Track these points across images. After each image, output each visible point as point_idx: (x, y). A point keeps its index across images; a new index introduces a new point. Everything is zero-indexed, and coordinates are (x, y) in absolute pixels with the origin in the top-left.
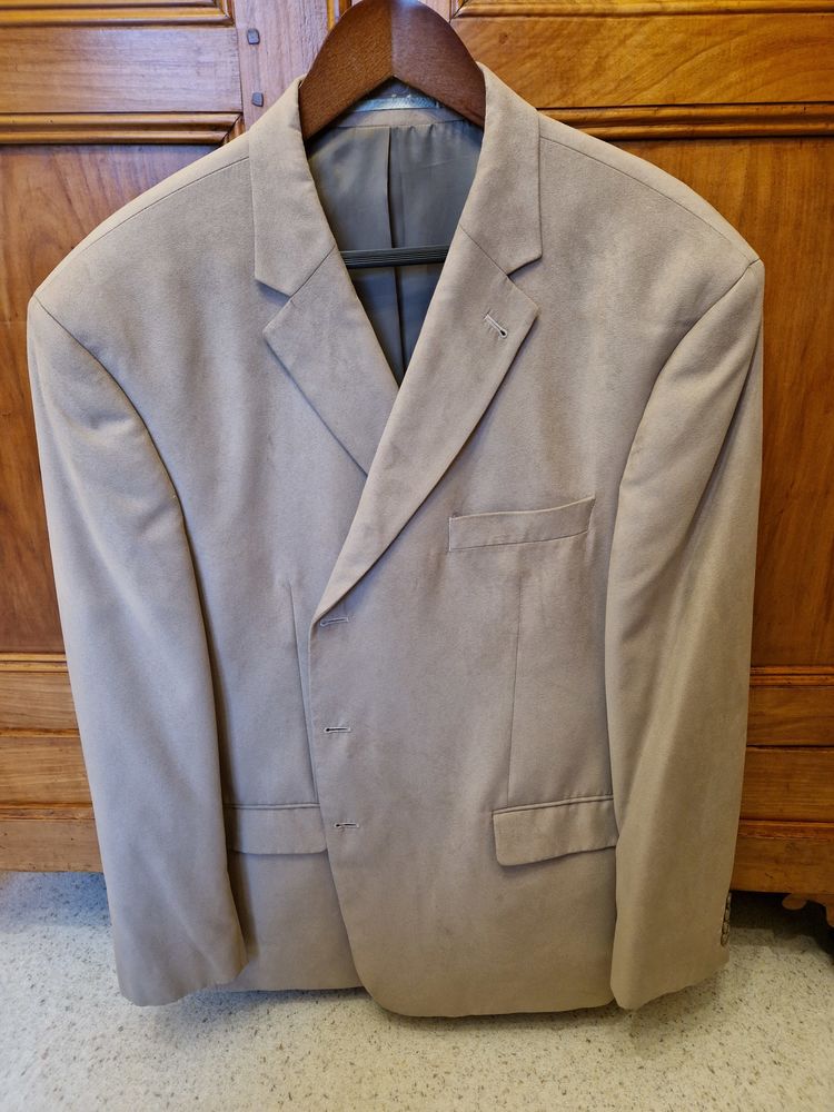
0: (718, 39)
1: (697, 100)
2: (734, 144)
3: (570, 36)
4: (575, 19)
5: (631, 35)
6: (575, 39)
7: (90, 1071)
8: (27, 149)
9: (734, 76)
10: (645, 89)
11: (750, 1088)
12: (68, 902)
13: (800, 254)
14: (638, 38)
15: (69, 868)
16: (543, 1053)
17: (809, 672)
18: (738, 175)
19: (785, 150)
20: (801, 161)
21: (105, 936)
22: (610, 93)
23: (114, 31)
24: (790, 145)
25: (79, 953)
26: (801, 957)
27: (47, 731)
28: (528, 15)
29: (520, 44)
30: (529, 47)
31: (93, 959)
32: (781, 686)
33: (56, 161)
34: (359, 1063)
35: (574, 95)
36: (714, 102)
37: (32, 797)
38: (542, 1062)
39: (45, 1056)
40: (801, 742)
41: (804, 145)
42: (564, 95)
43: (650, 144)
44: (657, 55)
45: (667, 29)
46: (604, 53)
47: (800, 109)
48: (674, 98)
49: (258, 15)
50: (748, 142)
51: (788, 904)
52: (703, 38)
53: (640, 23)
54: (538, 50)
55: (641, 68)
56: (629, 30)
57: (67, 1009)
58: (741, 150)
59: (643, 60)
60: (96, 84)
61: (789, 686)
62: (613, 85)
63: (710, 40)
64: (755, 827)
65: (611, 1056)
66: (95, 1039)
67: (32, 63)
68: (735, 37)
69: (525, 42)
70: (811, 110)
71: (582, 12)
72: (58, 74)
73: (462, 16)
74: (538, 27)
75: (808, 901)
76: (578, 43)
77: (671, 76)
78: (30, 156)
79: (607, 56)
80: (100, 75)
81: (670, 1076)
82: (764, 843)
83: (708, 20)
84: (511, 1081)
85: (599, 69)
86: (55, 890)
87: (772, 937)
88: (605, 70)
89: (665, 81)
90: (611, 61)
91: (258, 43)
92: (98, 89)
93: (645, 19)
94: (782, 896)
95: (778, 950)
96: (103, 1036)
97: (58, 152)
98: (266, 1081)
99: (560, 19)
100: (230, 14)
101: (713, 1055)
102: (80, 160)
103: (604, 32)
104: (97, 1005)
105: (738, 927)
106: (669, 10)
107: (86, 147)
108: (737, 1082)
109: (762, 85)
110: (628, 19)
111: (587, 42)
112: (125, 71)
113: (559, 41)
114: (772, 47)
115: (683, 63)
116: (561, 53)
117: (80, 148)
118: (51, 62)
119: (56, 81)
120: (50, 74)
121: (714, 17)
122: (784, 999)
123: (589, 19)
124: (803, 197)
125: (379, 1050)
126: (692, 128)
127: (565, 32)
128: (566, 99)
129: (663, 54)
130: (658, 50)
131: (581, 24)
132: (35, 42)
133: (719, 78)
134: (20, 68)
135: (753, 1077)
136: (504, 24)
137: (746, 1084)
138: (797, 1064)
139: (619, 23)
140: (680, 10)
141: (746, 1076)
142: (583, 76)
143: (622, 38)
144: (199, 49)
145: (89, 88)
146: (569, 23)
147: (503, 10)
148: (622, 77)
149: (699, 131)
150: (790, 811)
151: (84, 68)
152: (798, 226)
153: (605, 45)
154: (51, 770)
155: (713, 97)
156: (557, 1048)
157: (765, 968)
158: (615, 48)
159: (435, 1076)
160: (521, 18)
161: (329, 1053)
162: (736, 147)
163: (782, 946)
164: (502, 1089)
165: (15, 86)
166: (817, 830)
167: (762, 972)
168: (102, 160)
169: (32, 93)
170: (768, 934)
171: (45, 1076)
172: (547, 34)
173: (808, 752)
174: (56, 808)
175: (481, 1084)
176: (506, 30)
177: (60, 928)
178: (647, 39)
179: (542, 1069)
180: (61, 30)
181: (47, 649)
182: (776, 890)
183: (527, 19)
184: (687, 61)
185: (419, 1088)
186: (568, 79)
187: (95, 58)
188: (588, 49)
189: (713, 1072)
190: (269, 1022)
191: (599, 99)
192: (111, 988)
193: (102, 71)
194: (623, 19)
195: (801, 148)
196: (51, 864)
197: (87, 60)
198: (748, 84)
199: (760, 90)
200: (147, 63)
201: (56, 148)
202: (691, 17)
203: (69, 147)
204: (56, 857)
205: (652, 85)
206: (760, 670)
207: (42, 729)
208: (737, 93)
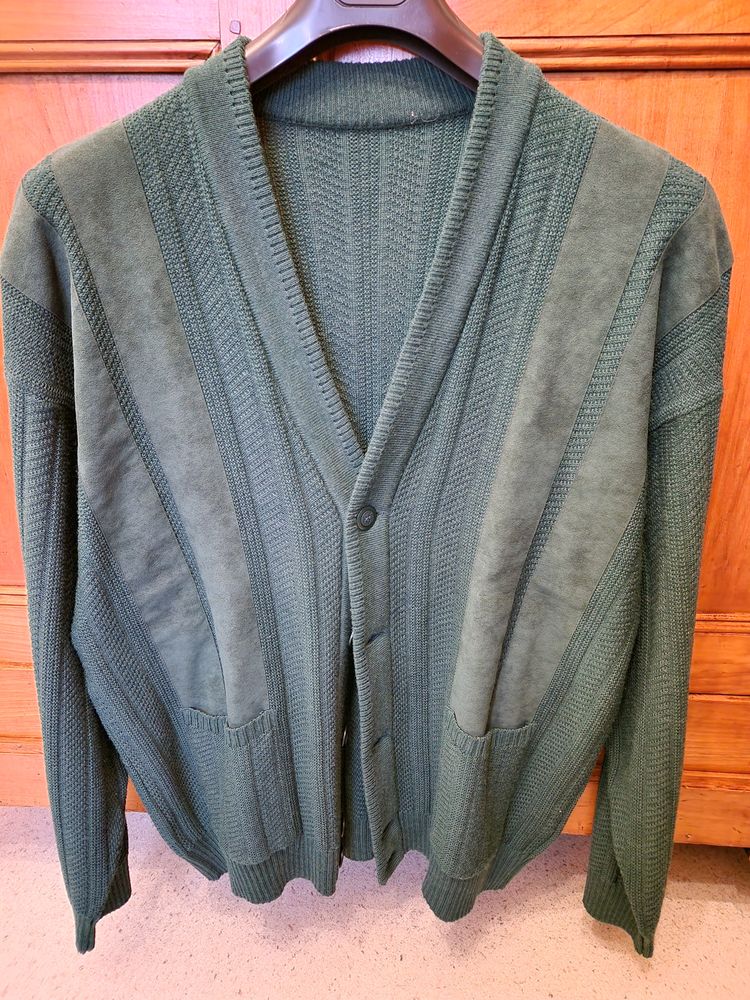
1: (673, 30)
2: (711, 76)
8: (8, 77)
9: (711, 6)
10: (621, 19)
18: (714, 108)
27: (17, 664)
33: (36, 90)
35: (550, 24)
36: (690, 32)
37: (2, 731)
42: (540, 24)
43: (626, 75)
48: (651, 28)
50: (725, 74)
57: (29, 945)
58: (717, 83)
60: (78, 12)
62: (588, 15)
64: (724, 780)
66: (54, 977)
82: (734, 796)
86: (26, 826)
87: (735, 892)
89: (642, 11)
95: (742, 906)
96: (63, 975)
97: (38, 81)
102: (60, 89)
104: (59, 943)
105: (702, 882)
107: (66, 76)
109: (741, 15)
117: (61, 77)
126: (668, 59)
128: (541, 28)
133: (697, 7)
142: (558, 6)
145: (70, 16)
148: (598, 6)
149: (673, 63)
154: (21, 703)
155: (689, 28)
162: (712, 79)
163: (745, 902)
167: (726, 929)
168: (82, 89)
169: (14, 21)
170: (731, 889)
174: (23, 742)
177: (29, 863)
182: (743, 846)
186: (544, 8)
190: (229, 966)
191: (576, 28)
196: (20, 798)
198: (726, 13)
199: (738, 20)
201: (36, 78)
203: (50, 77)
204: (23, 791)
205: (628, 15)
206: (729, 616)
207: (10, 663)
208: (715, 23)
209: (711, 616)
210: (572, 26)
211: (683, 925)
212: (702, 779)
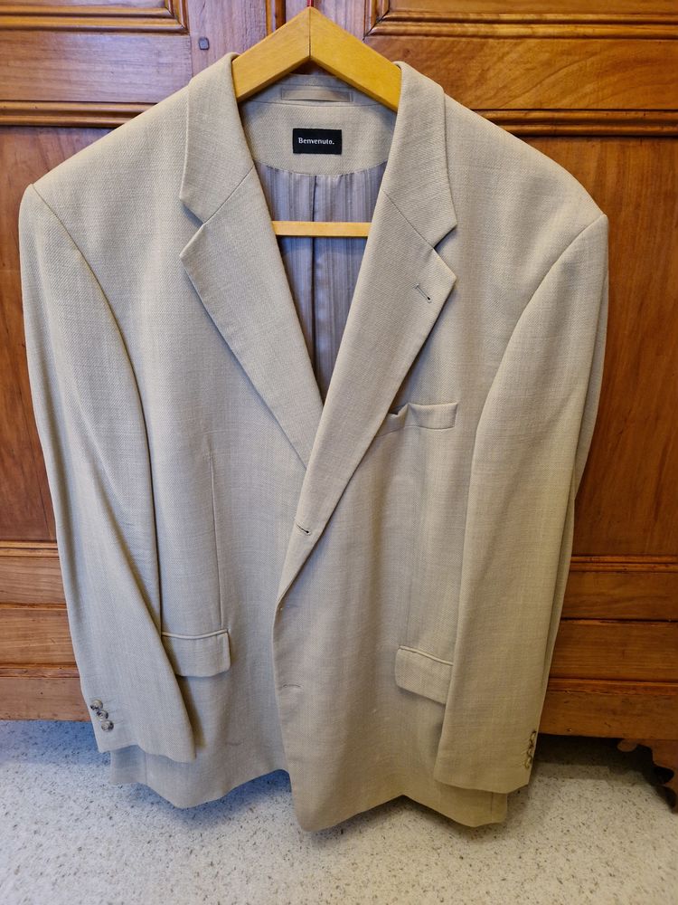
0: (577, 58)
1: (559, 106)
2: (588, 141)
3: (460, 52)
4: (464, 39)
5: (508, 53)
6: (463, 55)
7: (54, 884)
8: (15, 129)
9: (589, 88)
10: (519, 96)
11: (591, 896)
12: (36, 743)
13: (638, 228)
14: (514, 56)
15: (39, 716)
16: (425, 868)
17: (641, 561)
18: (591, 165)
19: (628, 147)
20: (640, 155)
21: (67, 772)
22: (490, 98)
23: (89, 35)
24: (632, 143)
25: (45, 786)
26: (631, 789)
27: (22, 605)
28: (426, 35)
29: (419, 58)
30: (426, 60)
31: (57, 791)
32: (618, 572)
33: (39, 140)
34: (276, 877)
36: (572, 108)
37: (9, 658)
38: (424, 875)
39: (17, 872)
40: (634, 616)
41: (643, 144)
44: (528, 69)
45: (536, 49)
46: (486, 67)
47: (640, 115)
48: (541, 104)
49: (208, 27)
50: (599, 139)
51: (622, 747)
52: (565, 57)
53: (516, 44)
54: (433, 63)
55: (515, 79)
56: (506, 49)
57: (35, 832)
58: (593, 146)
59: (518, 72)
60: (74, 78)
61: (625, 572)
62: (492, 93)
63: (570, 58)
64: (596, 685)
65: (480, 871)
66: (58, 857)
67: (21, 59)
68: (590, 57)
69: (424, 56)
70: (649, 116)
71: (469, 34)
72: (42, 69)
73: (374, 34)
74: (435, 45)
75: (639, 745)
76: (465, 58)
77: (539, 86)
78: (17, 135)
79: (488, 69)
80: (77, 70)
81: (527, 887)
82: (605, 698)
83: (569, 43)
84: (399, 891)
85: (482, 79)
86: (26, 734)
87: (608, 772)
88: (486, 80)
89: (534, 91)
90: (491, 73)
91: (207, 49)
92: (76, 83)
93: (519, 41)
94: (616, 741)
95: (614, 783)
96: (65, 855)
97: (41, 133)
98: (200, 892)
99: (451, 39)
100: (186, 24)
101: (561, 869)
102: (59, 139)
103: (487, 50)
104: (60, 829)
105: (582, 764)
106: (537, 35)
107: (64, 129)
108: (581, 891)
109: (612, 95)
110: (506, 40)
111: (473, 58)
112: (98, 69)
113: (451, 55)
114: (619, 66)
115: (549, 76)
116: (452, 66)
117: (59, 129)
118: (36, 59)
119: (41, 75)
120: (35, 69)
121: (574, 41)
122: (618, 823)
123: (475, 40)
124: (642, 185)
125: (292, 865)
126: (554, 128)
127: (455, 50)
129: (532, 69)
130: (529, 66)
131: (468, 43)
132: (24, 42)
133: (577, 88)
134: (12, 63)
135: (593, 887)
136: (407, 41)
137: (588, 893)
138: (628, 876)
139: (498, 43)
140: (547, 34)
141: (587, 886)
142: (469, 84)
143: (500, 55)
144: (159, 52)
145: (69, 82)
146: (459, 42)
147: (406, 30)
148: (500, 86)
149: (560, 131)
150: (624, 672)
151: (64, 65)
152: (638, 206)
153: (487, 61)
154: (25, 637)
155: (571, 104)
156: (436, 864)
157: (603, 798)
158: (495, 63)
159: (337, 887)
160: (420, 38)
161: (251, 868)
162: (590, 143)
163: (616, 780)
164: (392, 897)
165: (6, 78)
166: (646, 688)
167: (600, 801)
168: (77, 141)
169: (20, 84)
170: (605, 770)
171: (17, 889)
172: (442, 50)
173: (640, 625)
174: (29, 668)
175: (375, 893)
176: (409, 46)
177: (30, 765)
178: (521, 56)
179: (424, 882)
180: (46, 33)
181: (24, 538)
182: (612, 736)
183: (425, 38)
184: (552, 74)
185: (324, 897)
186: (457, 86)
187: (74, 57)
188: (473, 63)
189: (561, 882)
190: (202, 844)
191: (481, 103)
192: (72, 815)
193: (79, 68)
194: (502, 40)
195: (641, 145)
196: (24, 713)
197: (66, 59)
198: (600, 93)
199: (609, 100)
200: (116, 63)
201: (39, 129)
202: (556, 40)
203: (50, 129)
204: (28, 707)
205: (524, 93)
206: (602, 558)
207: (18, 604)
208: (592, 101)
209: (588, 559)
210: (479, 101)
211: (567, 799)
212: (579, 685)
